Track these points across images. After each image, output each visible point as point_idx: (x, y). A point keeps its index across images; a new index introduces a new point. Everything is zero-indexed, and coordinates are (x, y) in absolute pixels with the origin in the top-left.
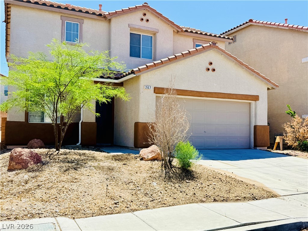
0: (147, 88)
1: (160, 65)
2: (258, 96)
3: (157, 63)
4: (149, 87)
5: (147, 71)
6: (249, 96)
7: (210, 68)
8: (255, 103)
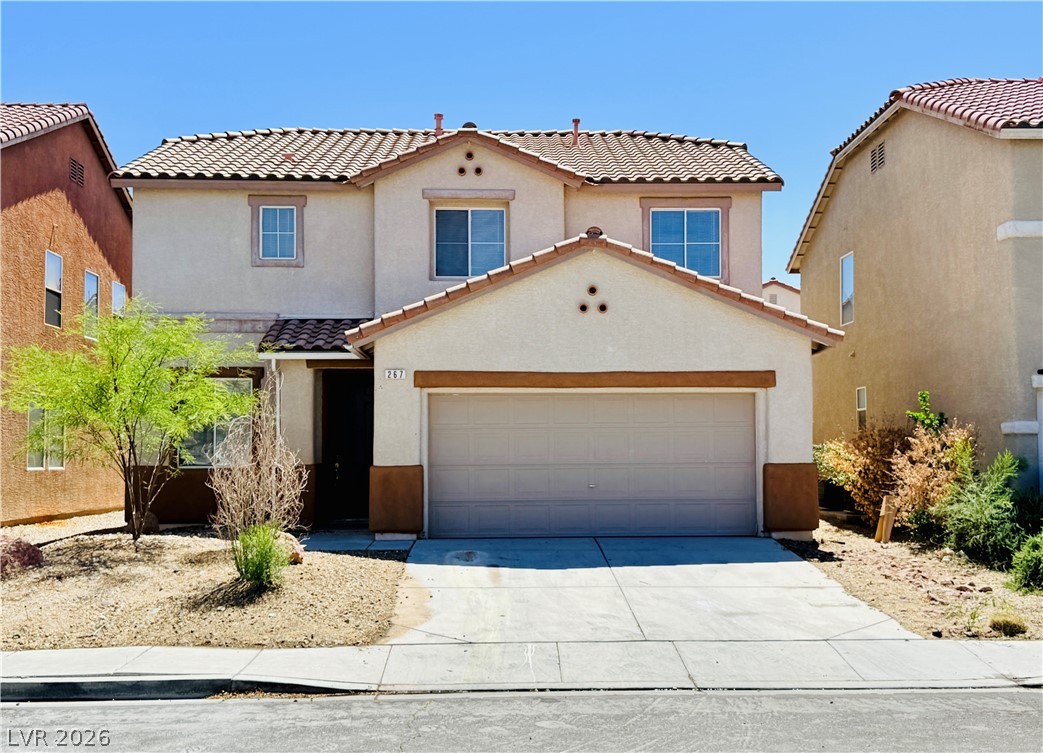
0: (392, 376)
1: (419, 313)
2: (774, 372)
3: (411, 310)
4: (398, 373)
5: (383, 332)
6: (733, 375)
7: (593, 302)
8: (766, 394)
